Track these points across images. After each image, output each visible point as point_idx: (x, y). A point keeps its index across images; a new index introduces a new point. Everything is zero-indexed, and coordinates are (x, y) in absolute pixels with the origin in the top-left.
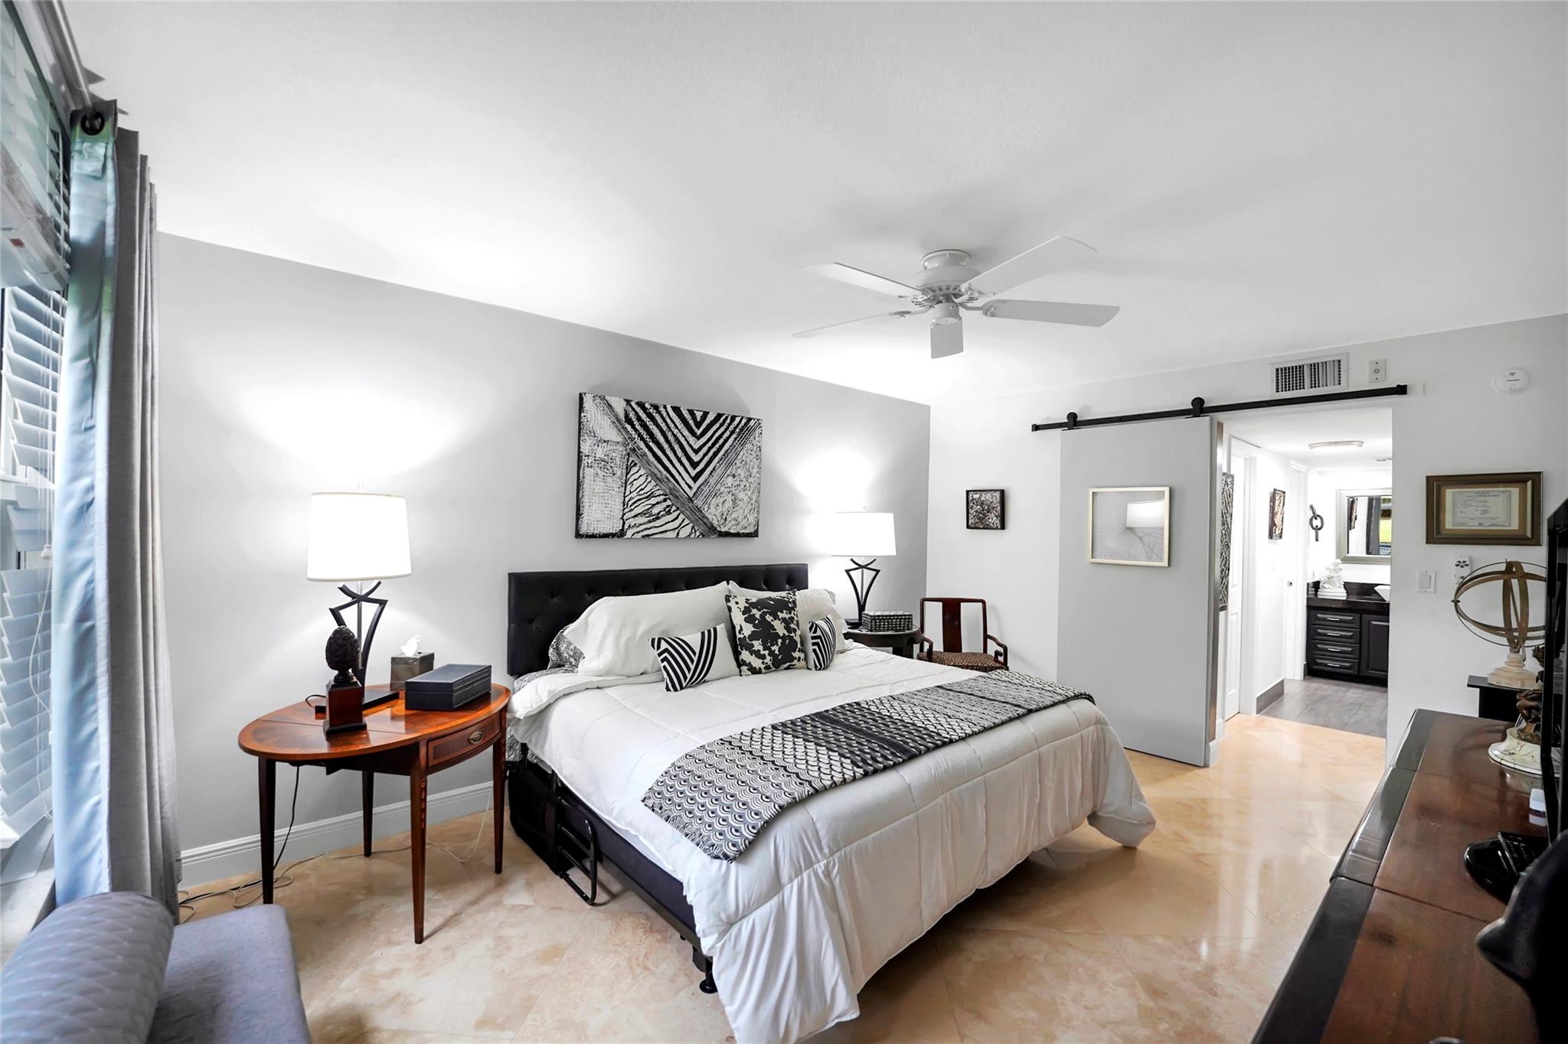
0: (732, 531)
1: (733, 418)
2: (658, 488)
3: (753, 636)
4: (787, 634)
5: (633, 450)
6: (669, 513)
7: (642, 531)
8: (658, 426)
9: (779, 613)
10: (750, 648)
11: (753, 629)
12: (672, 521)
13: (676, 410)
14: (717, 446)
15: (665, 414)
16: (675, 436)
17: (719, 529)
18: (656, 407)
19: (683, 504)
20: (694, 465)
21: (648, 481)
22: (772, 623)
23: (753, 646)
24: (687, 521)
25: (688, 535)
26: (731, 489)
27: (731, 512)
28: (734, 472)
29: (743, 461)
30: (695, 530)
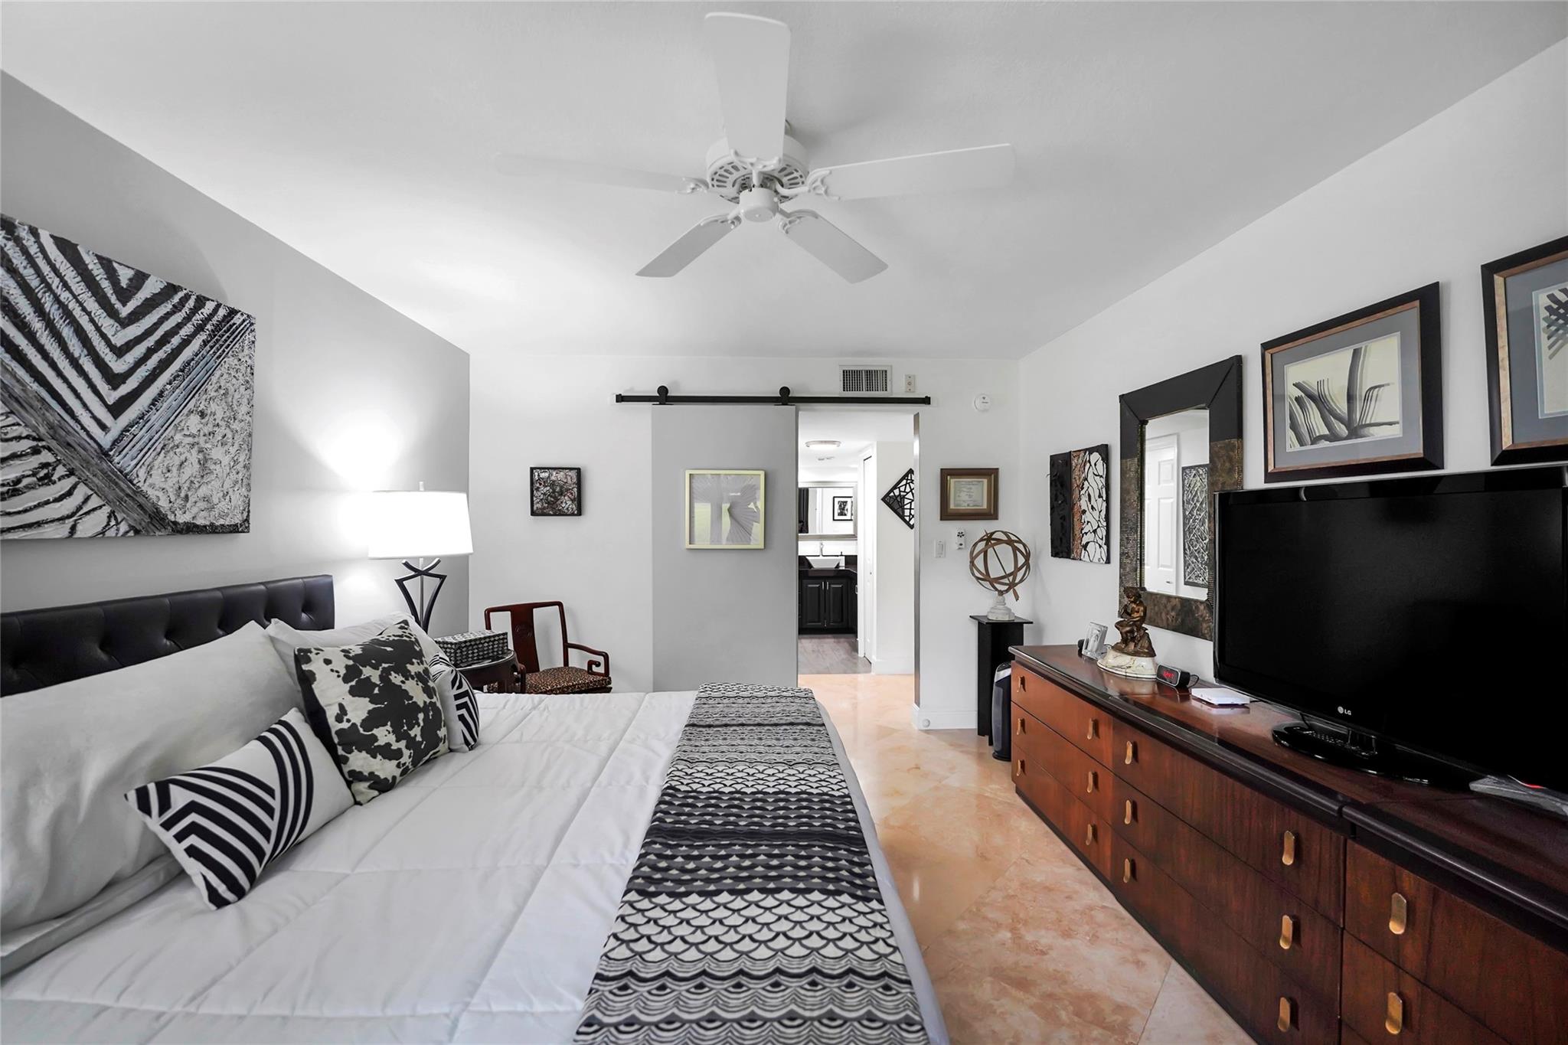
0: (200, 522)
1: (201, 301)
2: (11, 420)
3: (373, 720)
4: (428, 701)
6: (47, 480)
9: (409, 667)
10: (369, 746)
11: (372, 706)
12: (57, 500)
13: (65, 247)
14: (168, 348)
15: (33, 249)
16: (63, 306)
17: (172, 518)
19: (86, 463)
20: (115, 380)
22: (404, 687)
23: (375, 738)
24: (95, 501)
25: (99, 529)
26: (196, 440)
27: (197, 485)
28: (202, 407)
29: (220, 387)
30: (116, 519)
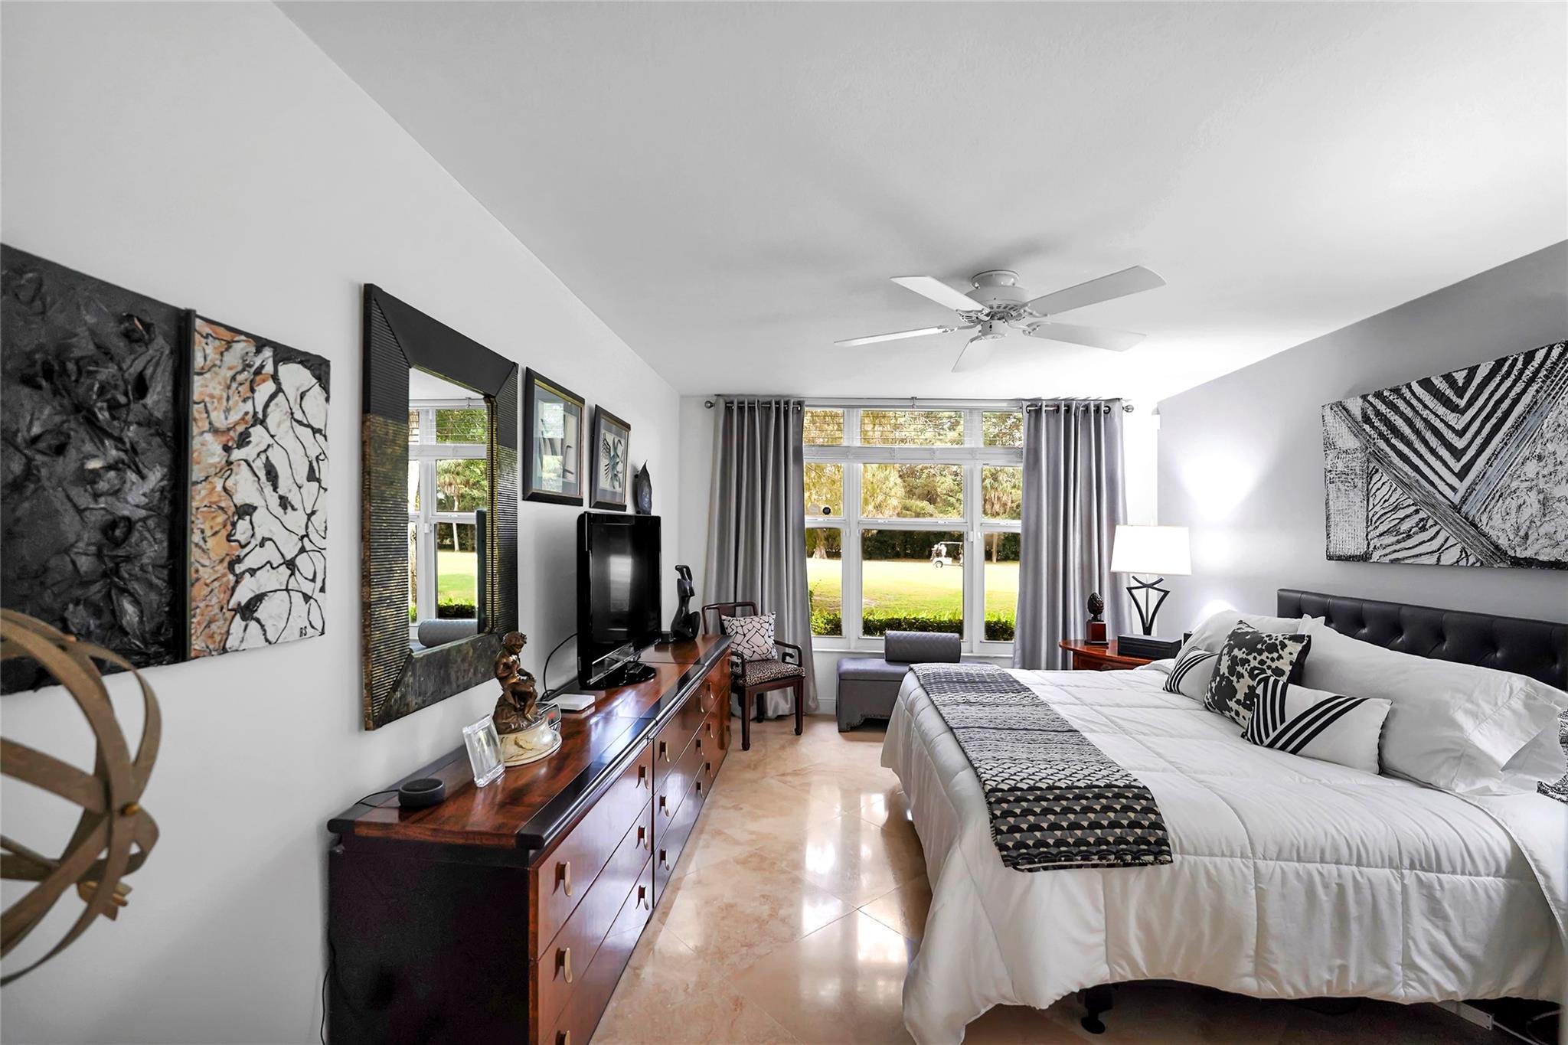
0: (1538, 557)
2: (1405, 496)
5: (1372, 454)
6: (1423, 529)
7: (1390, 554)
8: (1402, 415)
12: (1429, 541)
13: (1426, 384)
14: (1499, 414)
15: (1408, 395)
16: (1425, 420)
17: (1511, 553)
18: (1396, 391)
20: (1458, 454)
21: (1393, 489)
24: (1451, 541)
25: (1455, 560)
26: (1534, 483)
27: (1538, 525)
28: (1538, 451)
29: (1559, 426)
30: (1466, 553)
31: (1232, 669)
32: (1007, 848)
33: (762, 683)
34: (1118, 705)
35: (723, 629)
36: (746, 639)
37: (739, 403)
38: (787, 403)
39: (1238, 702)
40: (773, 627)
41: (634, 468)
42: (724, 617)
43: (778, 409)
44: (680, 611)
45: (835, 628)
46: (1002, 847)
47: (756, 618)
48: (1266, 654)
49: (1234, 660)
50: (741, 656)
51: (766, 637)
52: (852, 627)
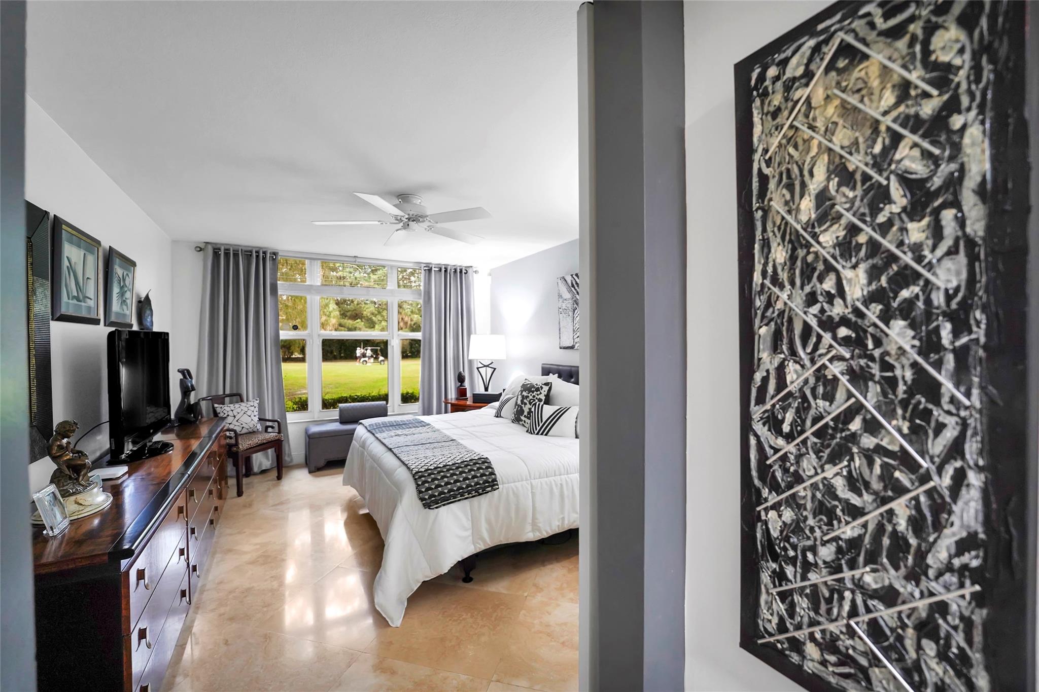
5: (575, 301)
31: (522, 401)
32: (425, 499)
33: (251, 448)
34: (474, 426)
35: (216, 414)
36: (236, 419)
37: (225, 250)
38: (264, 253)
39: (525, 416)
40: (257, 409)
41: (138, 296)
42: (216, 405)
43: (257, 257)
44: (182, 402)
45: (303, 406)
46: (422, 499)
47: (243, 404)
48: (535, 392)
49: (523, 396)
50: (235, 431)
51: (252, 416)
52: (315, 404)
